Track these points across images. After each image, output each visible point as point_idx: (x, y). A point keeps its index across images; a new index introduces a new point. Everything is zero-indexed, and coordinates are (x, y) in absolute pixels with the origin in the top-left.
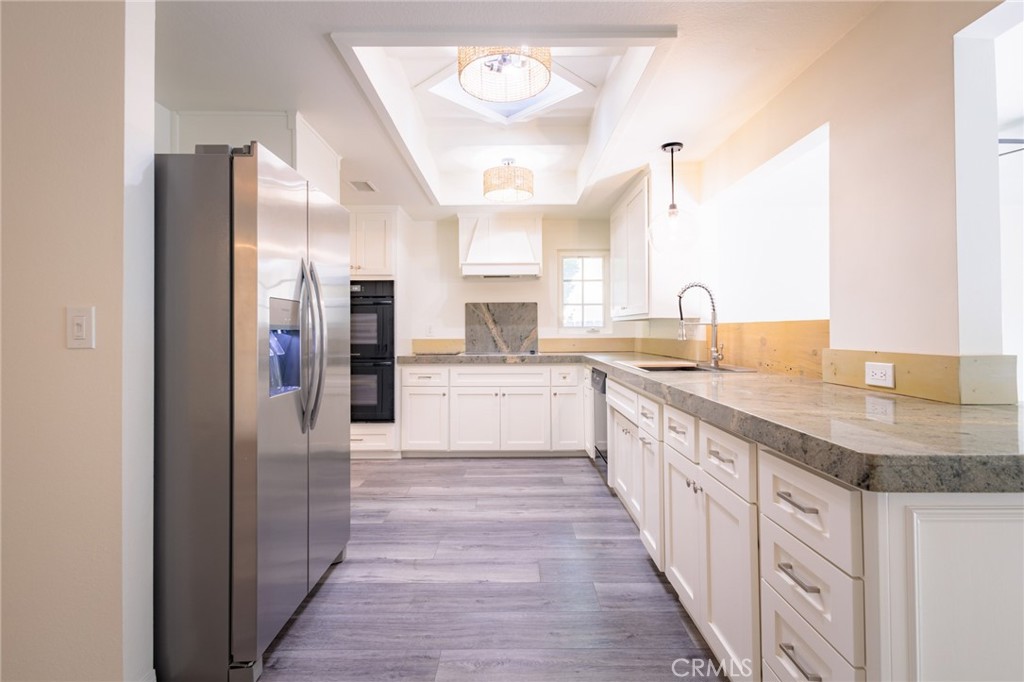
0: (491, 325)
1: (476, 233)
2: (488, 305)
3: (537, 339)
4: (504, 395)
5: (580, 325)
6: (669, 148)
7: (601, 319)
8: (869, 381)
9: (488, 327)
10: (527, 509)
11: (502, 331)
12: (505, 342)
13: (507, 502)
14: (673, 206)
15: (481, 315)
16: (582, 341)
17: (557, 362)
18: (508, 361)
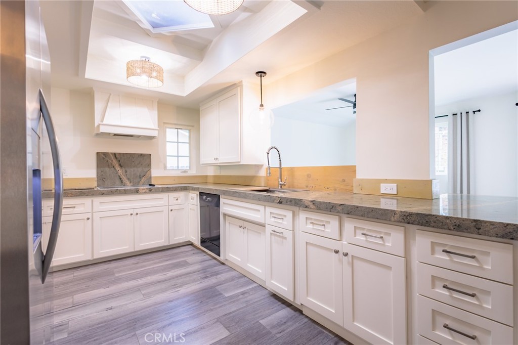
0: (118, 168)
1: (109, 103)
2: (115, 154)
3: (151, 177)
4: (137, 214)
5: (177, 168)
6: (260, 74)
7: (188, 165)
8: (383, 191)
9: (115, 169)
10: (181, 286)
11: (126, 172)
12: (128, 179)
13: (163, 286)
14: (262, 105)
15: (110, 161)
16: (179, 177)
17: (172, 190)
18: (140, 191)
